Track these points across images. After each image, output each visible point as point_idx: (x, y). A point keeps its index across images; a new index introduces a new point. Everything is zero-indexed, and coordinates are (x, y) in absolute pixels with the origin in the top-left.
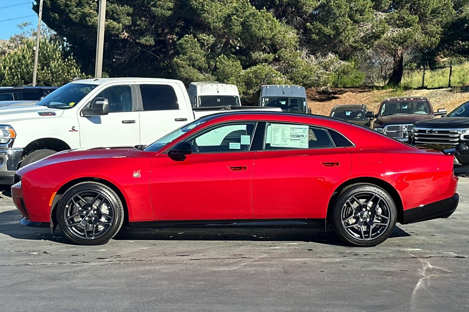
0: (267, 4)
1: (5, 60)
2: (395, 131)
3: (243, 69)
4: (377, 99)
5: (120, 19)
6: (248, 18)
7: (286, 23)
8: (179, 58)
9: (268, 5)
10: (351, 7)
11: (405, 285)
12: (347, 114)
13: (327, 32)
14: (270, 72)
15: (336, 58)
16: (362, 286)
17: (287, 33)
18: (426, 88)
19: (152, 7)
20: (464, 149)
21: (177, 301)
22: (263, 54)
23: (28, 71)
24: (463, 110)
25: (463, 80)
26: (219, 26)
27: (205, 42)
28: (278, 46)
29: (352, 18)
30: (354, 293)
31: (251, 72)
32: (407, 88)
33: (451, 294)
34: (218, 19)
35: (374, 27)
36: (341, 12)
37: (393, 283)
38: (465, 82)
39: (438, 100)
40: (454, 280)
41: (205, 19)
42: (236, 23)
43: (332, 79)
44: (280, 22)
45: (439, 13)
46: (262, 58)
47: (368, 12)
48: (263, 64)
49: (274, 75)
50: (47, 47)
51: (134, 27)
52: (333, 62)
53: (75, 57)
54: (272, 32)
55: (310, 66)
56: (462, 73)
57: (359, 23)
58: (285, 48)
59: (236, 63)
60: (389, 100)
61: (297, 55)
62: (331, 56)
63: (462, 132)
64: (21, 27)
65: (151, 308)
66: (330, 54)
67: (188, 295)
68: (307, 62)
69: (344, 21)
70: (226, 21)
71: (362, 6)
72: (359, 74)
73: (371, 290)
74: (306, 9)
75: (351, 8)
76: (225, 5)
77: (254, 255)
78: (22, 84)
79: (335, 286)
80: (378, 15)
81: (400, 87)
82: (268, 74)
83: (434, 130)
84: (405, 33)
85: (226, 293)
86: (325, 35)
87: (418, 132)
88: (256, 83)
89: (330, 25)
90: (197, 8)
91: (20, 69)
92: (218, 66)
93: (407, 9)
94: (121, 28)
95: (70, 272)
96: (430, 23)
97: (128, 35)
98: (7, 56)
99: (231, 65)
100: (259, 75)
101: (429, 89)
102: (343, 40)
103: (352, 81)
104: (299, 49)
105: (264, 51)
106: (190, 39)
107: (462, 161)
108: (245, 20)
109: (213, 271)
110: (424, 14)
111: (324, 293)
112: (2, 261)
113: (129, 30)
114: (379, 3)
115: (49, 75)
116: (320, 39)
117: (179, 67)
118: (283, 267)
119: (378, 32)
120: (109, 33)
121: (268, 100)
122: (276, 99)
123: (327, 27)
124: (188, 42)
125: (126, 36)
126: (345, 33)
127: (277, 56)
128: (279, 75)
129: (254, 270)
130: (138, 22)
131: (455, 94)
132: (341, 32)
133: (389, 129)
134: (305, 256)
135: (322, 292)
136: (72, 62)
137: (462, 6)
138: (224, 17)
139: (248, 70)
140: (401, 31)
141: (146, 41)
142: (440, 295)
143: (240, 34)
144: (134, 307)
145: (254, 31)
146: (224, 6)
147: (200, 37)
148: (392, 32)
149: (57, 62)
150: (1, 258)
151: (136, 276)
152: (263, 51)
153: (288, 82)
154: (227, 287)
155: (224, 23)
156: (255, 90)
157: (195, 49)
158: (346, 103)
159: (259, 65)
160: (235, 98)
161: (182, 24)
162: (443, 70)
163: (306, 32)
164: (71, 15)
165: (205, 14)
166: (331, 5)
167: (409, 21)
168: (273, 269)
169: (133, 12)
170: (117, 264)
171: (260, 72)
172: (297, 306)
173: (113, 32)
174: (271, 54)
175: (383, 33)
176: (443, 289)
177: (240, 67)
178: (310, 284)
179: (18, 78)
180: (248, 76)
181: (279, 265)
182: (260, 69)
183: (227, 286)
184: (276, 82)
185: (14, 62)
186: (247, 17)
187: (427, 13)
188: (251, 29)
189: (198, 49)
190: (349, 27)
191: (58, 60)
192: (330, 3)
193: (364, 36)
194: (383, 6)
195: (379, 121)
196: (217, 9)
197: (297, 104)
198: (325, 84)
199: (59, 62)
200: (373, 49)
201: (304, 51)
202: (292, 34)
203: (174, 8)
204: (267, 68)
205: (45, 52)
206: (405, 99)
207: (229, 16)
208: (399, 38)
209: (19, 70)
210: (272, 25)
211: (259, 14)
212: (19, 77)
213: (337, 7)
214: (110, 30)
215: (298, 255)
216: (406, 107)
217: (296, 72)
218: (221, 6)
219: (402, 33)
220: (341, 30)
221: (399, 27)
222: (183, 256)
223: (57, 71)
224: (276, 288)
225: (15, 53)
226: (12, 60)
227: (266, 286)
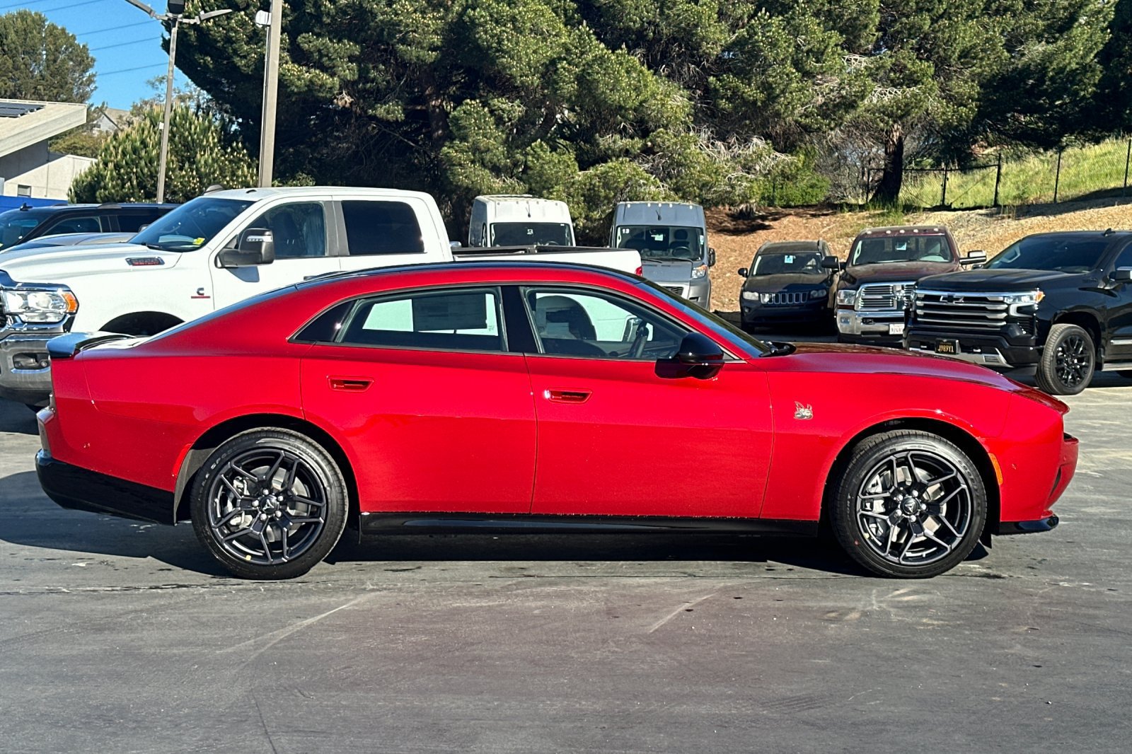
0: (630, 39)
1: (106, 150)
2: (880, 297)
3: (580, 170)
4: (849, 231)
5: (334, 67)
6: (591, 66)
7: (668, 76)
8: (453, 147)
9: (632, 40)
10: (798, 45)
11: (866, 646)
12: (786, 261)
13: (750, 96)
14: (633, 175)
15: (767, 147)
16: (770, 648)
17: (669, 97)
18: (948, 208)
19: (398, 43)
20: (1018, 334)
21: (355, 685)
22: (622, 139)
23: (151, 173)
24: (1016, 255)
25: (1024, 193)
26: (532, 83)
27: (505, 115)
28: (650, 123)
29: (800, 66)
30: (751, 665)
31: (596, 175)
32: (909, 208)
33: (963, 669)
34: (530, 68)
35: (843, 85)
36: (777, 54)
37: (838, 640)
38: (1026, 196)
39: (972, 233)
40: (973, 632)
41: (504, 68)
42: (566, 76)
43: (760, 190)
44: (654, 74)
45: (974, 58)
46: (619, 147)
47: (833, 54)
48: (621, 159)
49: (642, 181)
50: (190, 124)
51: (364, 84)
52: (761, 155)
53: (247, 144)
54: (638, 95)
55: (714, 163)
56: (1022, 177)
57: (814, 77)
58: (666, 127)
59: (565, 157)
60: (869, 233)
61: (689, 142)
62: (758, 143)
63: (1014, 300)
64: (153, 84)
65: (292, 703)
66: (755, 140)
67: (383, 669)
68: (709, 155)
69: (784, 73)
70: (546, 73)
71: (819, 42)
72: (818, 180)
73: (789, 658)
74: (707, 48)
75: (798, 47)
76: (545, 40)
77: (550, 570)
78: (140, 197)
79: (712, 646)
80: (853, 61)
81: (896, 206)
82: (630, 179)
83: (956, 295)
84: (906, 97)
85: (468, 664)
86: (745, 102)
87: (923, 299)
88: (606, 197)
89: (756, 80)
90: (488, 46)
91: (137, 168)
92: (530, 164)
93: (911, 49)
94: (338, 86)
95: (142, 611)
96: (958, 78)
97: (351, 100)
98: (111, 142)
99: (557, 161)
100: (612, 182)
101: (955, 210)
102: (782, 111)
103: (804, 194)
104: (693, 128)
105: (623, 133)
106: (474, 107)
107: (1013, 359)
108: (583, 70)
109: (455, 609)
110: (946, 59)
111: (685, 665)
112: (4, 582)
113: (354, 90)
114: (855, 37)
115: (193, 179)
116: (735, 108)
117: (454, 165)
118: (608, 600)
119: (851, 96)
120: (313, 96)
121: (628, 231)
122: (645, 230)
123: (750, 85)
124: (470, 114)
125: (348, 101)
126: (785, 97)
127: (649, 144)
128: (652, 183)
129: (544, 607)
130: (373, 74)
131: (1006, 221)
132: (778, 96)
133: (868, 291)
134: (659, 572)
135: (680, 662)
136: (240, 154)
137: (1022, 43)
138: (542, 65)
139: (591, 171)
140: (899, 93)
141: (388, 113)
142: (939, 671)
143: (573, 98)
144: (253, 702)
145: (603, 92)
146: (542, 42)
147: (495, 105)
148: (880, 96)
149: (211, 154)
150: (2, 576)
151: (283, 620)
152: (620, 133)
153: (670, 196)
154: (475, 650)
155: (543, 76)
156: (603, 212)
157: (485, 129)
158: (787, 238)
159: (612, 161)
160: (564, 227)
161: (460, 78)
162: (984, 171)
163: (709, 94)
164: (236, 59)
165: (504, 57)
166: (757, 41)
167: (915, 72)
168: (585, 604)
169: (360, 53)
170: (250, 590)
171: (614, 176)
172: (618, 699)
173: (321, 94)
174: (636, 139)
175: (863, 98)
176: (947, 655)
177: (574, 165)
178: (656, 641)
179: (131, 184)
180: (591, 184)
181: (600, 595)
182: (614, 169)
183: (474, 647)
184: (647, 196)
185: (124, 154)
186: (587, 64)
187: (951, 57)
188: (597, 88)
189: (490, 128)
190: (794, 85)
191: (212, 150)
192: (756, 37)
193: (825, 103)
194: (862, 42)
195: (848, 277)
196: (529, 48)
197: (687, 240)
198: (745, 199)
199: (214, 155)
200: (841, 130)
201: (703, 134)
202: (679, 98)
203: (444, 46)
204: (628, 168)
205: (187, 133)
206: (902, 231)
207: (553, 62)
208: (895, 108)
209: (135, 170)
210: (639, 81)
211: (613, 58)
212: (135, 183)
213: (770, 43)
214: (315, 90)
215: (645, 570)
216: (904, 248)
217: (687, 175)
218: (537, 43)
219: (900, 97)
220: (778, 91)
221: (895, 86)
222: (397, 571)
223: (209, 172)
224: (580, 653)
225: (127, 136)
226: (120, 151)
227: (559, 647)
